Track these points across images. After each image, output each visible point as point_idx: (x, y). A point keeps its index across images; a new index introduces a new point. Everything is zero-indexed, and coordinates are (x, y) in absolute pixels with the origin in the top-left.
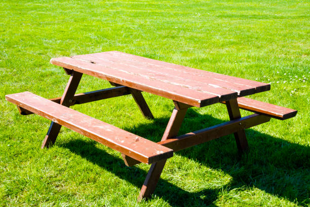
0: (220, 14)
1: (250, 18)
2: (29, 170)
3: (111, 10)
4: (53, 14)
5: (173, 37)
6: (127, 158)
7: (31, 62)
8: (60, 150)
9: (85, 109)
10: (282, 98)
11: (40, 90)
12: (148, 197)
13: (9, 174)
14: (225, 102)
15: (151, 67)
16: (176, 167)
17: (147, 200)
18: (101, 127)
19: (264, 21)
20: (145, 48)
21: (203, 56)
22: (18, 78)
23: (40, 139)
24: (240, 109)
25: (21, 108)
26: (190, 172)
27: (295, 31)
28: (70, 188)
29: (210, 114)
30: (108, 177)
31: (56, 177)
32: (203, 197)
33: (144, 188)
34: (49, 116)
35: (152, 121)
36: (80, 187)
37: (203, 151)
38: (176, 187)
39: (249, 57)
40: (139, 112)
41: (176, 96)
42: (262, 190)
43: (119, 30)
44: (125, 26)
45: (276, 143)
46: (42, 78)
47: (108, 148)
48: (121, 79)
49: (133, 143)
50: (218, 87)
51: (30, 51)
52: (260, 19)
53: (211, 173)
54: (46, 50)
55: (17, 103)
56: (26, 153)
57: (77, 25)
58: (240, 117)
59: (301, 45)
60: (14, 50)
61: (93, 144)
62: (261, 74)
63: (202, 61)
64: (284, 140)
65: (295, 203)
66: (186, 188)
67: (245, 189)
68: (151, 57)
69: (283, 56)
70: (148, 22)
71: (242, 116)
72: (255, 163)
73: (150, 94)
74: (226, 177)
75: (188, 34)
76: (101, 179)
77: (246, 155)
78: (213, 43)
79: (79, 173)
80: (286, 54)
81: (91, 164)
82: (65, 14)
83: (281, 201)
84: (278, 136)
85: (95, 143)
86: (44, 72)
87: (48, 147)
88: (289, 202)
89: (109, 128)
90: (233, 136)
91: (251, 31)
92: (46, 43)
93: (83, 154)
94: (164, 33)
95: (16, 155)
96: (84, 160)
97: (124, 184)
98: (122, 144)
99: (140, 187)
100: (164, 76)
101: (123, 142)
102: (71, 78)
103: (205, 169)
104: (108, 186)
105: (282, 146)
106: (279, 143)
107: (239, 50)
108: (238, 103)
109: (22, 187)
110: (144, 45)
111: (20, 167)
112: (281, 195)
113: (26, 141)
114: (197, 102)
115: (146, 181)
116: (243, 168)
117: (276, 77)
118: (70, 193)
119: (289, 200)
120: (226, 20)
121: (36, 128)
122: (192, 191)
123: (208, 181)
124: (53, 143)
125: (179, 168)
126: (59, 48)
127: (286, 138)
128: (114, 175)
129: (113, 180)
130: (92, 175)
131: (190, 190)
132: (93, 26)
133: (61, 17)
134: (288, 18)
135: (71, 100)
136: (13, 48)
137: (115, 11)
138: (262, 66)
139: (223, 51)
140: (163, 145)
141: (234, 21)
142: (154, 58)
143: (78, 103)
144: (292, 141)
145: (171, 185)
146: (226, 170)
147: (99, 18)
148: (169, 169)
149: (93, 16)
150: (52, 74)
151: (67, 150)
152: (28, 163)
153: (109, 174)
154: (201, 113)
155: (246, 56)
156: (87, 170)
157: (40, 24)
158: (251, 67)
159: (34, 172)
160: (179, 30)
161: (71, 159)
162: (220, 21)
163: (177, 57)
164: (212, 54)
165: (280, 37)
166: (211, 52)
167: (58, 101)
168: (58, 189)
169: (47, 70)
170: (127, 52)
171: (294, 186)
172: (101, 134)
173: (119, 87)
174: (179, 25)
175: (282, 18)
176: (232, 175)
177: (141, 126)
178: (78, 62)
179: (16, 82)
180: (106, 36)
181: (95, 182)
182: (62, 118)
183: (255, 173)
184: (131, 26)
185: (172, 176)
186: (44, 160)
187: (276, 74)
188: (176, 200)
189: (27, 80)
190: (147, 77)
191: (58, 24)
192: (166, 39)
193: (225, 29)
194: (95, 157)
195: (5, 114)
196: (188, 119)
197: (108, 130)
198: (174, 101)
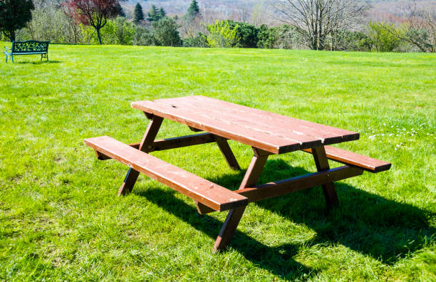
0: (331, 60)
1: (364, 65)
2: (103, 217)
3: (209, 54)
4: (146, 59)
5: (273, 84)
6: (199, 204)
7: (117, 108)
8: (137, 198)
9: (168, 157)
10: (385, 152)
11: (123, 137)
12: (222, 249)
13: (83, 220)
14: (311, 151)
15: (235, 112)
16: (257, 220)
17: (221, 252)
18: (176, 173)
19: (379, 68)
20: (240, 95)
21: (303, 104)
22: (102, 124)
23: (117, 186)
24: (329, 160)
25: (98, 153)
26: (272, 226)
27: (412, 80)
28: (143, 236)
29: (302, 166)
30: (184, 227)
31: (130, 225)
32: (282, 252)
33: (219, 239)
34: (125, 161)
35: (237, 172)
36: (154, 236)
37: (288, 205)
38: (255, 240)
39: (355, 107)
40: (224, 162)
41: (254, 142)
42: (347, 247)
43: (215, 75)
44: (222, 72)
45: (370, 199)
46: (127, 125)
47: (188, 198)
48: (200, 123)
49: (207, 189)
50: (301, 134)
51: (117, 96)
52: (374, 66)
53: (294, 228)
54: (134, 96)
55: (95, 147)
56: (102, 199)
57: (170, 70)
58: (328, 168)
59: (416, 96)
60: (101, 95)
61: (171, 193)
62: (365, 126)
63: (302, 110)
64: (380, 197)
65: (380, 260)
66: (265, 242)
67: (328, 245)
68: (245, 105)
69: (394, 107)
70: (249, 67)
71: (331, 167)
72: (344, 219)
73: (240, 144)
74: (310, 233)
75: (291, 81)
76: (177, 229)
77: (334, 210)
78: (318, 91)
79: (154, 223)
80: (398, 106)
81: (167, 214)
82: (159, 58)
83: (365, 259)
84: (374, 192)
85: (174, 192)
86: (129, 118)
87: (124, 195)
88: (373, 260)
89: (184, 174)
90: (320, 189)
91: (363, 79)
92: (135, 88)
93: (160, 203)
94: (264, 79)
95: (92, 201)
96: (161, 210)
97: (199, 235)
98: (196, 191)
99: (215, 238)
100: (246, 122)
101: (196, 188)
102: (151, 122)
103: (288, 223)
104: (183, 237)
105: (377, 203)
106: (374, 199)
107: (345, 99)
108: (327, 153)
109: (95, 233)
110: (240, 91)
111: (94, 214)
112: (365, 252)
113: (103, 188)
114: (275, 148)
115: (222, 231)
116: (329, 224)
117: (382, 130)
118: (142, 242)
119: (374, 257)
120: (336, 67)
121: (114, 174)
122: (271, 245)
123: (290, 235)
124: (130, 191)
125: (261, 221)
126: (147, 93)
127: (382, 194)
128: (190, 225)
129: (188, 231)
130: (167, 225)
131: (269, 244)
132: (186, 71)
133: (154, 61)
134: (407, 66)
135: (150, 145)
136: (101, 93)
137: (213, 54)
138: (368, 118)
139: (327, 100)
140: (240, 193)
141: (345, 68)
142: (248, 106)
143: (158, 149)
144: (388, 198)
145: (250, 238)
146: (311, 225)
147: (194, 62)
148: (249, 222)
149: (189, 60)
150: (137, 120)
151: (144, 198)
152: (103, 210)
153: (185, 224)
154: (293, 166)
155: (352, 106)
156: (162, 219)
157: (131, 68)
158: (356, 118)
159: (108, 219)
160: (281, 76)
161: (147, 207)
162: (328, 67)
163: (274, 105)
164: (314, 104)
165: (394, 87)
166: (314, 101)
167: (137, 147)
168: (131, 237)
169: (133, 116)
170: (220, 99)
171: (383, 244)
172: (175, 179)
173: (199, 133)
174: (282, 71)
175: (400, 66)
176: (316, 231)
177: (226, 177)
178: (160, 106)
179: (99, 128)
180: (200, 82)
181: (169, 232)
182: (138, 163)
183: (342, 229)
184: (228, 71)
185: (252, 229)
186: (119, 208)
187: (383, 127)
188: (253, 253)
189: (111, 127)
190: (228, 123)
191: (150, 68)
192: (266, 85)
193: (333, 76)
194: (172, 206)
195: (85, 160)
196: (277, 171)
197: (184, 176)
198: (253, 147)
